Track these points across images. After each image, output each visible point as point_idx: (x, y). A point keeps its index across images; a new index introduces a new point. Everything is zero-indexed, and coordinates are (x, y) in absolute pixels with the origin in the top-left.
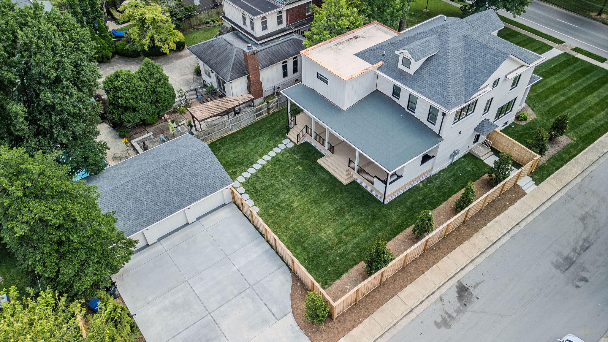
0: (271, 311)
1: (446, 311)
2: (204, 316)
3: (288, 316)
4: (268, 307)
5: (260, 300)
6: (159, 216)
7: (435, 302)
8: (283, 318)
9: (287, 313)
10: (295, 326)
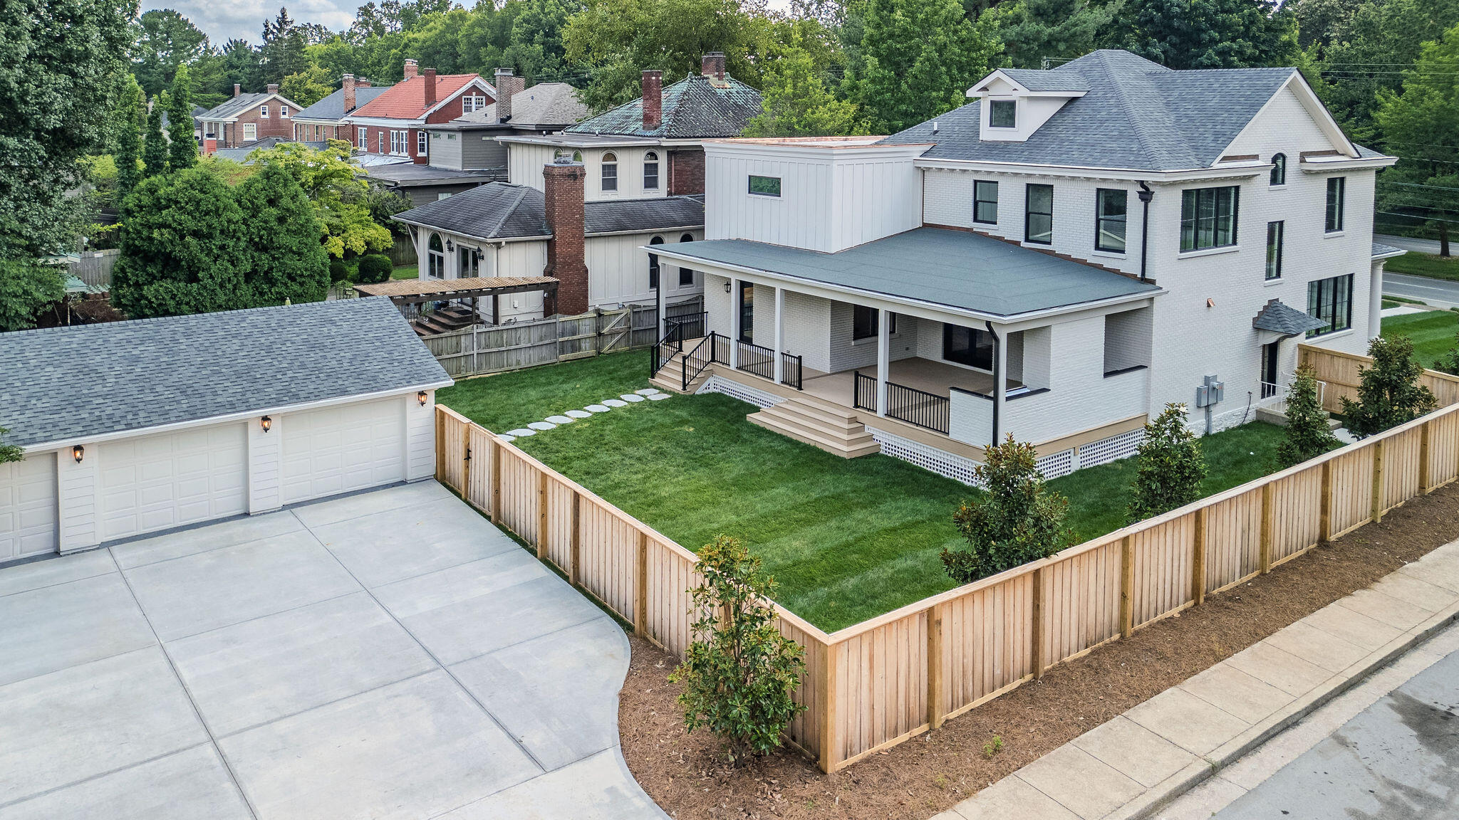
0: (518, 743)
1: (1388, 777)
2: (180, 746)
3: (597, 758)
4: (503, 728)
5: (473, 706)
6: (142, 414)
7: (1319, 750)
8: (575, 766)
9: (595, 749)
10: (628, 794)
